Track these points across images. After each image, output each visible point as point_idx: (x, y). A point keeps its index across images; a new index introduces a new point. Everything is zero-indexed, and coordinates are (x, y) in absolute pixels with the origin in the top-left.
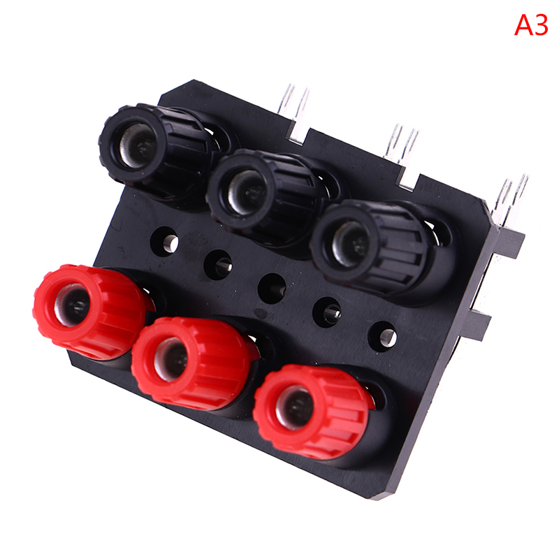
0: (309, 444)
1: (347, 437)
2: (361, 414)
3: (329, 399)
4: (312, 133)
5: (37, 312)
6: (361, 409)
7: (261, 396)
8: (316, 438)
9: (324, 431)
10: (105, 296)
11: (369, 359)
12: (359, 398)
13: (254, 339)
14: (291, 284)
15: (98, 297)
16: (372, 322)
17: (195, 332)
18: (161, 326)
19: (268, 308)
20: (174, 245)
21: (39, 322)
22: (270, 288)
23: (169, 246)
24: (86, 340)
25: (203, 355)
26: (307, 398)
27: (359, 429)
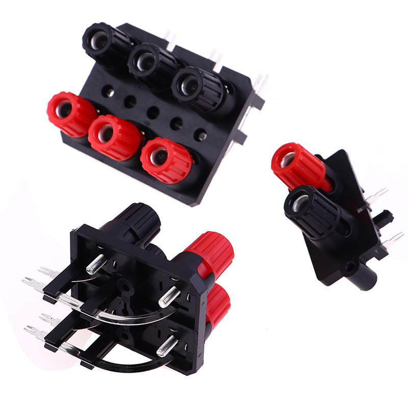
0: (164, 172)
1: (181, 173)
2: (188, 164)
3: (175, 153)
4: (177, 47)
5: (49, 112)
6: (188, 161)
7: (144, 150)
8: (167, 170)
9: (171, 167)
10: (79, 106)
11: (193, 144)
12: (188, 157)
13: (143, 133)
14: (162, 111)
15: (76, 106)
16: (196, 128)
17: (117, 120)
18: (102, 118)
19: (151, 121)
20: (112, 94)
21: (49, 115)
22: (153, 113)
23: (109, 94)
24: (69, 124)
25: (120, 130)
26: (165, 153)
27: (187, 171)
